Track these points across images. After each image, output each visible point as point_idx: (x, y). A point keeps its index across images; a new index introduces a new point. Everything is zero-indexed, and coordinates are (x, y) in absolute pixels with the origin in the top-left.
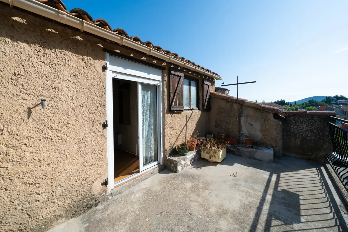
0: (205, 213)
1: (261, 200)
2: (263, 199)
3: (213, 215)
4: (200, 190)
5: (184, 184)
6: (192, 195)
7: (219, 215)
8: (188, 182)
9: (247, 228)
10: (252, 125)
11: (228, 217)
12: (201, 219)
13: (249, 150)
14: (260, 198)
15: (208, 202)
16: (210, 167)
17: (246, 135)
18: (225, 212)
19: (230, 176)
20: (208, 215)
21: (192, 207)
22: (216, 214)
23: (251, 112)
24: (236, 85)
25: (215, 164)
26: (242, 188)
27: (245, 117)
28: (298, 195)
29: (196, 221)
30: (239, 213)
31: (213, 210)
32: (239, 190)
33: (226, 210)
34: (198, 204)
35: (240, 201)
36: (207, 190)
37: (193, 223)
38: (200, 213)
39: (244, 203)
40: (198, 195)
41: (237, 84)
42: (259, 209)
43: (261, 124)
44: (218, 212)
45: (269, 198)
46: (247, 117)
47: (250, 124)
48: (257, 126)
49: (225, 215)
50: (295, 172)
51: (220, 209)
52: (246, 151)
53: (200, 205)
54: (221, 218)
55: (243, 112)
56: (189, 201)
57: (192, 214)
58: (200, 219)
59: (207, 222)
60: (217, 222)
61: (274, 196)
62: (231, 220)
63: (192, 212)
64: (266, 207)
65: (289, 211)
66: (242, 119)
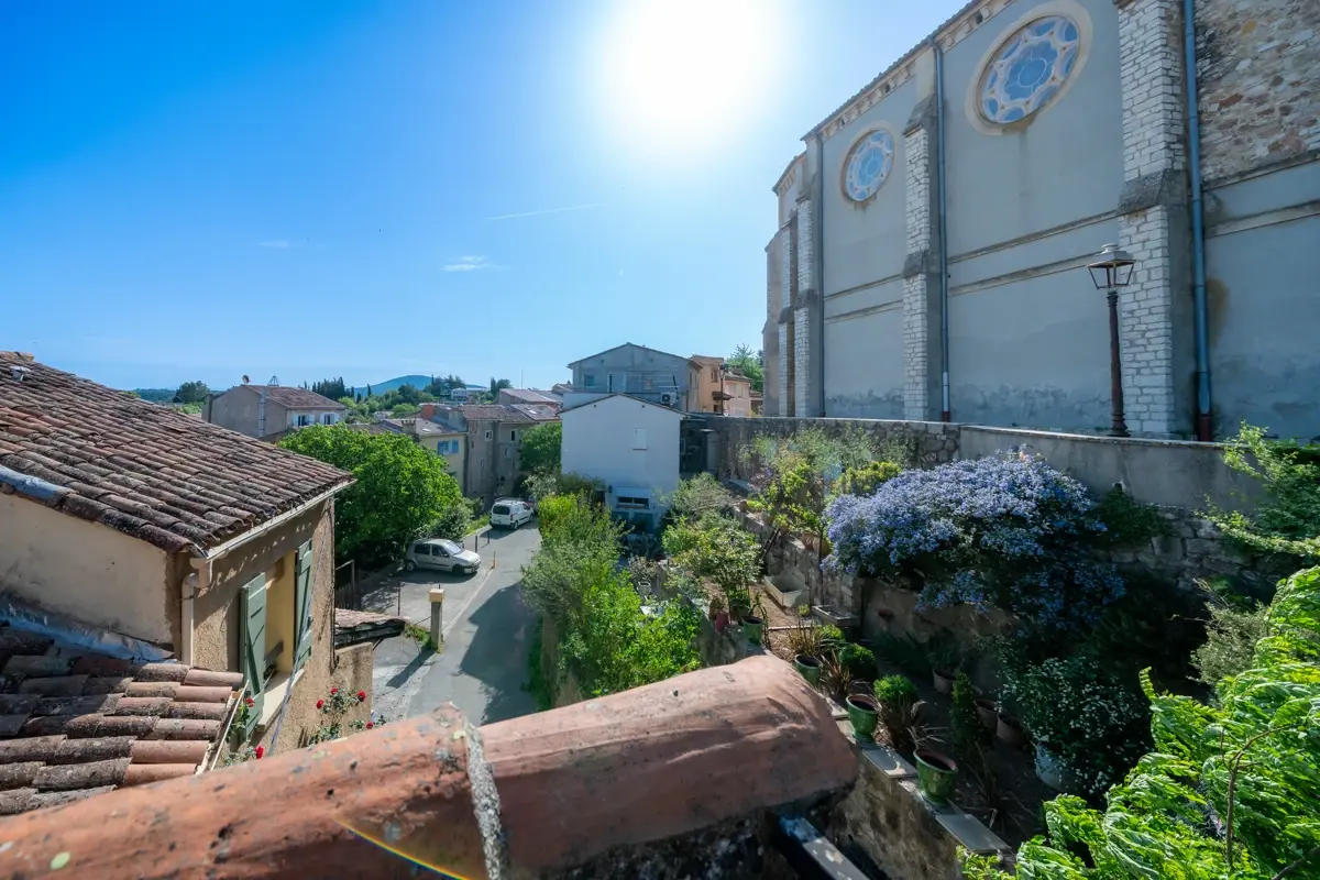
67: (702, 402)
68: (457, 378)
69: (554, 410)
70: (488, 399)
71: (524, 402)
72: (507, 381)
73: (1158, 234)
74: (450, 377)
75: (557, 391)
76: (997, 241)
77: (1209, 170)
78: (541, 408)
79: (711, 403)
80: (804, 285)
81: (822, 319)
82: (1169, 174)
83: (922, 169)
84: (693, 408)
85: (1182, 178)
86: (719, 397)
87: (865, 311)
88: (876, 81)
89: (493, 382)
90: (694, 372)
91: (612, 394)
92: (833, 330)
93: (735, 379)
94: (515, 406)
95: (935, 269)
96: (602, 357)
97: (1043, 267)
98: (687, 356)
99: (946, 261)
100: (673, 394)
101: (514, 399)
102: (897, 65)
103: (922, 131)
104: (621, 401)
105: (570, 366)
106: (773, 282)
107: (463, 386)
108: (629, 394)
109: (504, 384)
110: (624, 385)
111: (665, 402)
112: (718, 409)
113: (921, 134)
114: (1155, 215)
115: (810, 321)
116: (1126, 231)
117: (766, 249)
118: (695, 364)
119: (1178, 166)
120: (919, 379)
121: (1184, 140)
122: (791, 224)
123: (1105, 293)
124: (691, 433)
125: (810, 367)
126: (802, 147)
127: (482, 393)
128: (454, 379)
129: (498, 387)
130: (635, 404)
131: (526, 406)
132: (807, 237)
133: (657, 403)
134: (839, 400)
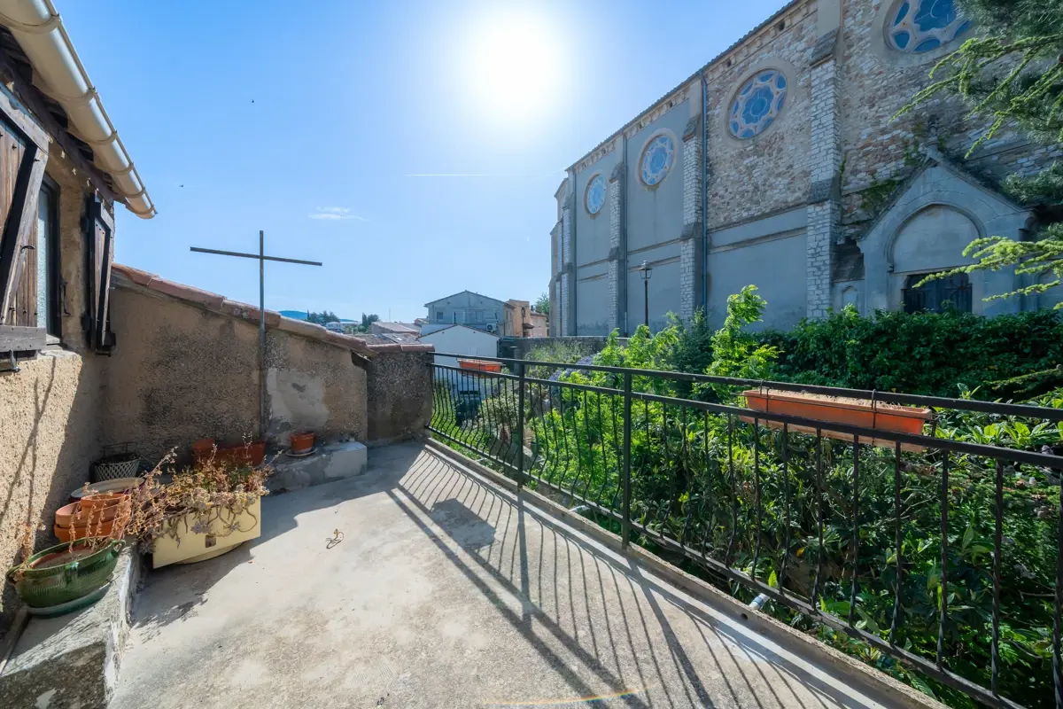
0: (403, 657)
1: (434, 541)
2: (435, 539)
3: (417, 640)
4: (309, 641)
5: (227, 690)
6: (309, 676)
7: (426, 627)
8: (228, 669)
9: (477, 594)
10: (301, 389)
11: (440, 611)
12: (413, 675)
13: (308, 461)
14: (427, 539)
15: (374, 638)
16: (232, 572)
17: (284, 421)
18: (426, 612)
19: (327, 548)
20: (413, 654)
21: (359, 689)
22: (420, 633)
23: (297, 350)
24: (259, 260)
25: (240, 551)
26: (387, 550)
27: (280, 368)
28: (454, 500)
29: (413, 693)
30: (443, 589)
31: (404, 636)
32: (386, 558)
33: (421, 608)
34: (360, 668)
35: (416, 571)
36: (327, 622)
37: (414, 702)
38: (394, 672)
39: (426, 568)
40: (324, 655)
41: (262, 257)
42: (451, 555)
43: (327, 382)
44: (417, 627)
45: (437, 530)
46: (286, 364)
47: (295, 386)
48: (316, 389)
49: (432, 615)
50: (411, 470)
51: (411, 618)
52: (298, 468)
53: (367, 662)
54: (435, 627)
55: (273, 352)
56: (329, 693)
57: (385, 696)
58: (411, 678)
59: (429, 663)
60: (441, 641)
61: (437, 522)
62: (448, 611)
63: (379, 693)
64: (452, 545)
65: (473, 526)
66: (272, 372)
67: (514, 330)
68: (331, 313)
69: (415, 337)
70: (360, 331)
71: (392, 332)
72: (376, 316)
73: (691, 251)
74: (325, 312)
75: (418, 323)
76: (645, 246)
77: (709, 224)
78: (406, 336)
79: (520, 329)
80: (567, 260)
81: (576, 281)
82: (696, 224)
83: (617, 202)
84: (508, 334)
85: (701, 226)
86: (526, 327)
87: (595, 277)
88: (599, 146)
89: (364, 317)
90: (510, 310)
91: (455, 324)
92: (581, 287)
93: (538, 316)
94: (385, 335)
95: (622, 257)
96: (449, 300)
97: (662, 261)
98: (505, 300)
99: (627, 254)
100: (494, 325)
101: (384, 330)
102: (607, 141)
103: (617, 182)
104: (459, 329)
105: (426, 306)
106: (554, 256)
107: (337, 320)
108: (466, 325)
109: (374, 318)
110: (464, 318)
111: (489, 330)
112: (525, 334)
113: (616, 182)
114: (691, 242)
115: (569, 282)
116: (683, 248)
117: (551, 234)
118: (510, 306)
119: (700, 221)
120: (614, 316)
121: (702, 209)
122: (561, 221)
123: (644, 280)
124: (506, 349)
125: (569, 308)
126: (566, 175)
127: (355, 326)
128: (329, 314)
129: (369, 322)
130: (469, 331)
131: (394, 335)
132: (568, 231)
133: (484, 331)
134: (584, 327)
